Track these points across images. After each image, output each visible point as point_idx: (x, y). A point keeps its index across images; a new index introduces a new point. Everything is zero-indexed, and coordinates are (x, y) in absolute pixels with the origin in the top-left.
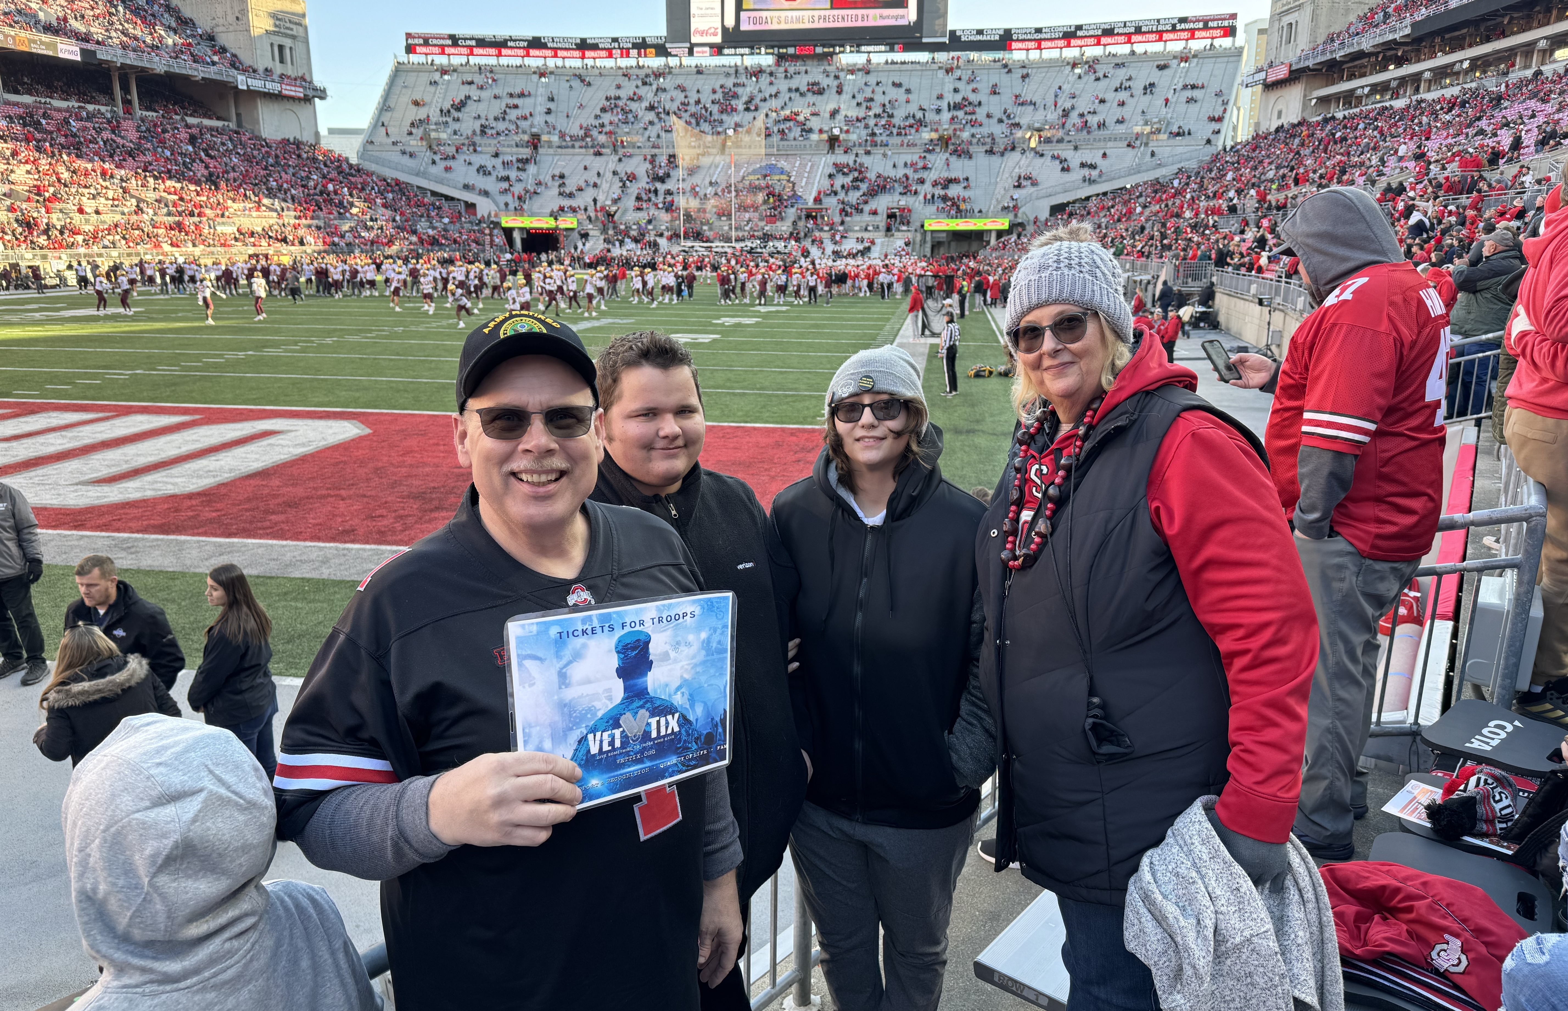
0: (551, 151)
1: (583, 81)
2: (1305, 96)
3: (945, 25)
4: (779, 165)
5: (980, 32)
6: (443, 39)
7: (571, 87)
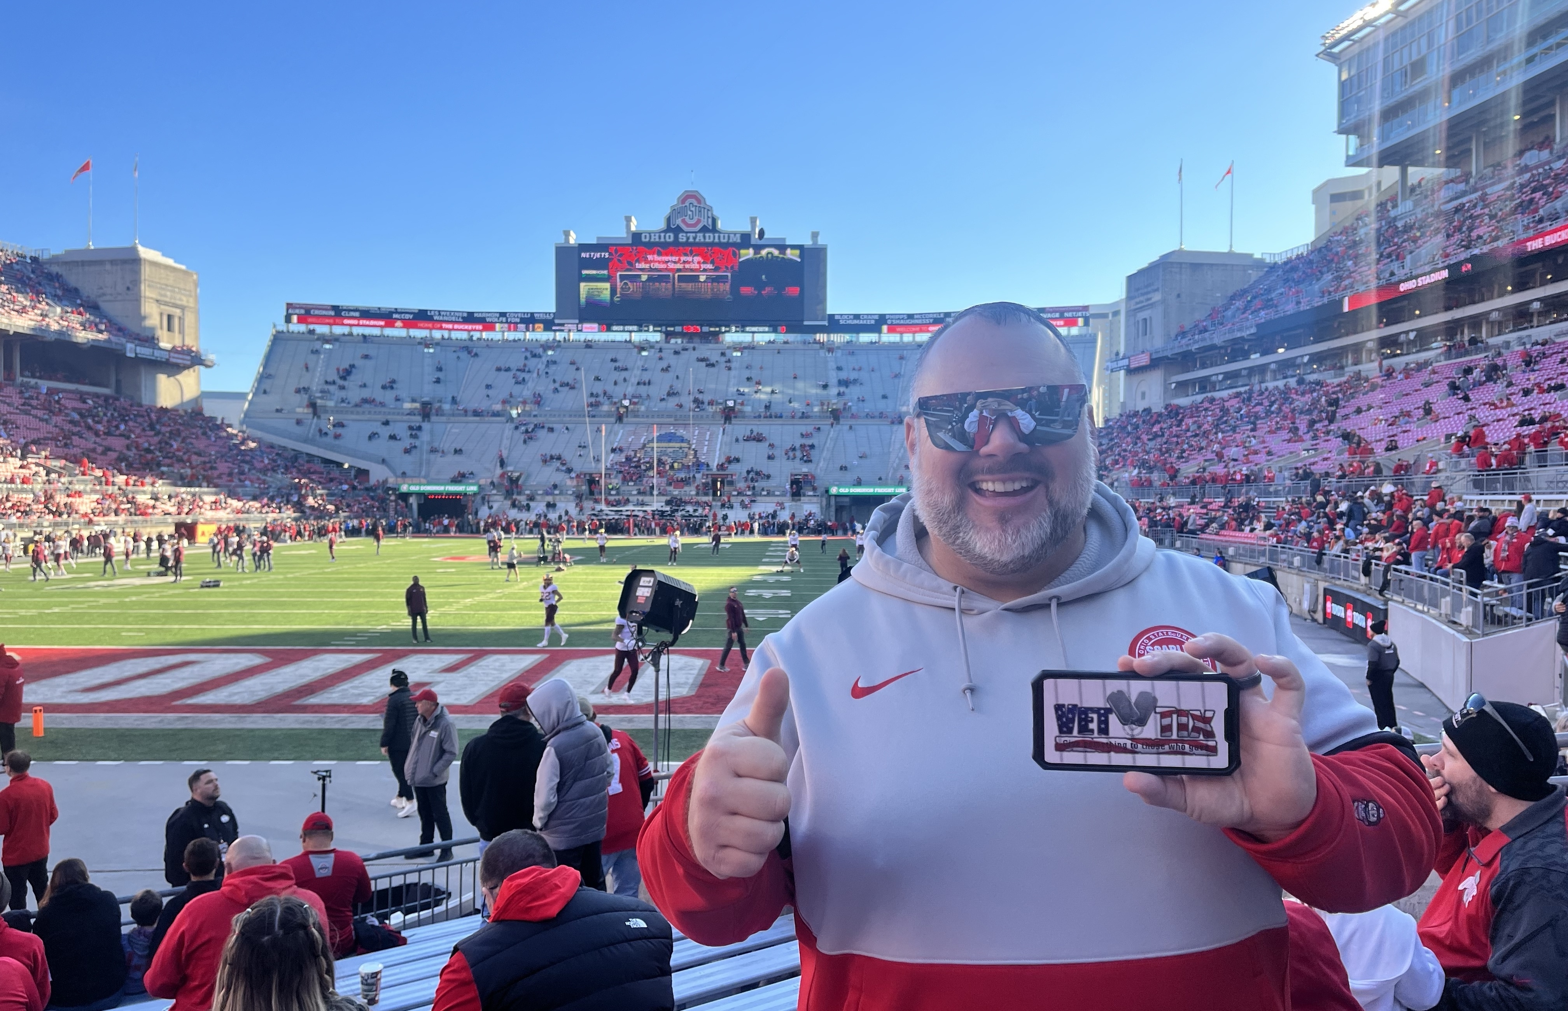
0: (444, 419)
1: (469, 353)
2: (1165, 381)
3: (825, 309)
4: (678, 434)
5: (857, 317)
6: (326, 310)
7: (458, 357)
